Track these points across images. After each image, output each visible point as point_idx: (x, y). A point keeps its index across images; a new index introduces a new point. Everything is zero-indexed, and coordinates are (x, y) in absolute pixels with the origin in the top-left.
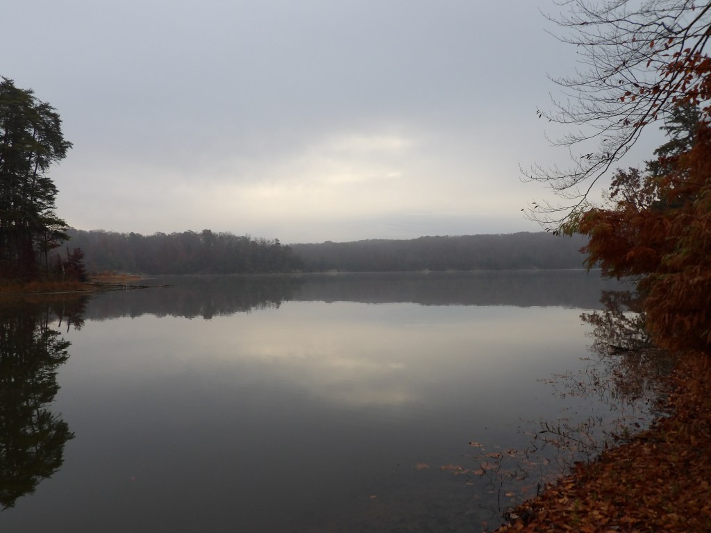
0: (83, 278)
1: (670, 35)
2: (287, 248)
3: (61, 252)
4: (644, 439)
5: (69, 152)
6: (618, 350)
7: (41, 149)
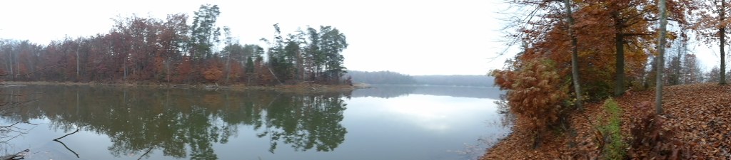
0: (351, 85)
1: (519, 21)
2: (412, 77)
3: (345, 77)
4: (505, 140)
5: (348, 47)
6: (503, 112)
7: (341, 46)
